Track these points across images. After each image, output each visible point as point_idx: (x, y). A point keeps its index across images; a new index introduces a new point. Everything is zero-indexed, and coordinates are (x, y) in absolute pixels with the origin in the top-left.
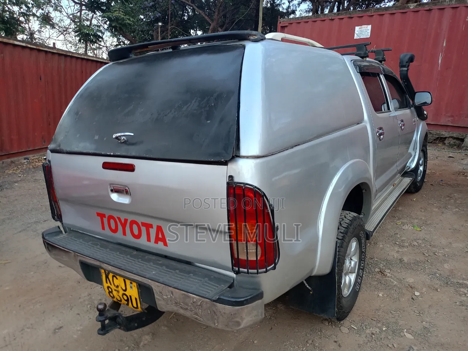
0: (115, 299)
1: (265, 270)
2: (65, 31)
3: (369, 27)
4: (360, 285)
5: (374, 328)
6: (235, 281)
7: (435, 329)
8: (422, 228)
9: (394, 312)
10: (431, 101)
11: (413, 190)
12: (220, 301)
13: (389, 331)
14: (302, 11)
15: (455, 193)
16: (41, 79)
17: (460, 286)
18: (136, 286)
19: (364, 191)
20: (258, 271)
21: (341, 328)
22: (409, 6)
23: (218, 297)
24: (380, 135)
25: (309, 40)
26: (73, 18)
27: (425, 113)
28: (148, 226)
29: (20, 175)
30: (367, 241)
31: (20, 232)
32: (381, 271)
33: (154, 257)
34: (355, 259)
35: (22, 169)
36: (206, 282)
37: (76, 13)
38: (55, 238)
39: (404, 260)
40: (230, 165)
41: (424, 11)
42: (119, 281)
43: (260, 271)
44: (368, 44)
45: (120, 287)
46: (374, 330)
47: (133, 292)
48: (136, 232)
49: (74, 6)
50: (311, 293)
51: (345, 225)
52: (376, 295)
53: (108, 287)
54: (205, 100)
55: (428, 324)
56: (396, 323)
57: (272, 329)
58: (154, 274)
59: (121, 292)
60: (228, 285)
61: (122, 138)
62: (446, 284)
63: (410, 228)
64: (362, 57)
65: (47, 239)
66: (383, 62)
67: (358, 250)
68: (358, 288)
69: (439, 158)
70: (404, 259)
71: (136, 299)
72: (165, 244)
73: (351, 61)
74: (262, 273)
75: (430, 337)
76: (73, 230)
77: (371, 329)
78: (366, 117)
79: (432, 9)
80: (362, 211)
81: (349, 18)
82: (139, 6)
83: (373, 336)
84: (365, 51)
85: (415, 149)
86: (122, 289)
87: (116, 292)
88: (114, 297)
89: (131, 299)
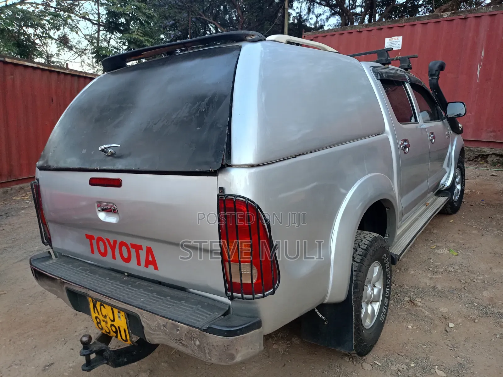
0: (104, 331)
1: (262, 295)
2: (82, 53)
3: (400, 38)
4: (386, 315)
5: (400, 364)
6: (231, 309)
7: (470, 365)
8: (459, 252)
9: (424, 346)
10: (465, 112)
11: (450, 211)
12: (210, 330)
13: (418, 367)
14: (330, 25)
15: (498, 214)
16: (52, 101)
17: (501, 316)
18: (124, 315)
19: (388, 210)
20: (253, 296)
21: (363, 364)
22: (442, 15)
23: (208, 326)
24: (405, 147)
25: (320, 43)
26: (91, 39)
27: (460, 125)
28: (138, 248)
29: (28, 202)
30: (393, 266)
31: (21, 261)
32: (411, 300)
33: (145, 283)
34: (379, 286)
35: (30, 195)
36: (198, 310)
37: (94, 34)
38: (44, 263)
39: (437, 288)
40: (220, 176)
41: (458, 19)
42: (107, 311)
43: (256, 296)
44: (390, 49)
45: (108, 317)
46: (401, 366)
47: (121, 322)
48: (126, 255)
49: (92, 27)
50: (326, 323)
51: (364, 247)
52: (405, 327)
53: (96, 318)
54: (196, 106)
55: (463, 360)
56: (427, 358)
57: (285, 366)
58: (142, 302)
59: (110, 323)
60: (222, 313)
61: (109, 151)
62: (484, 314)
63: (445, 252)
64: (384, 64)
65: (34, 265)
66: (409, 70)
67: (381, 275)
68: (383, 318)
69: (481, 177)
70: (437, 286)
71: (125, 330)
72: (156, 268)
73: (370, 67)
74: (258, 299)
75: (465, 375)
76: (64, 255)
77: (398, 366)
78: (387, 128)
79: (468, 18)
80: (387, 232)
81: (378, 29)
82: (160, 25)
83: (400, 374)
84: (386, 57)
85: (449, 165)
86: (110, 319)
87: (104, 323)
88: (103, 329)
89: (120, 331)
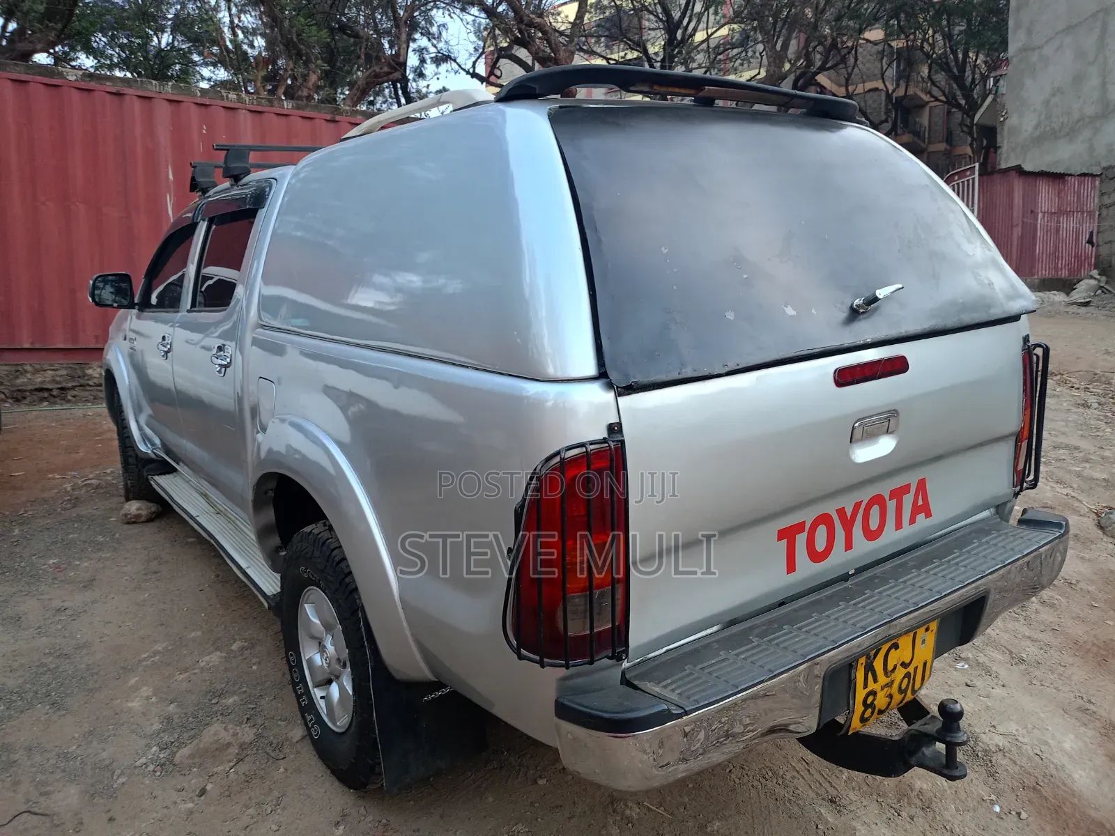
18: (935, 627)
22: (62, 72)
41: (104, 93)
45: (898, 668)
47: (925, 650)
53: (868, 696)
59: (900, 677)
71: (925, 664)
79: (123, 94)
86: (904, 665)
87: (885, 689)
88: (872, 713)
89: (915, 676)
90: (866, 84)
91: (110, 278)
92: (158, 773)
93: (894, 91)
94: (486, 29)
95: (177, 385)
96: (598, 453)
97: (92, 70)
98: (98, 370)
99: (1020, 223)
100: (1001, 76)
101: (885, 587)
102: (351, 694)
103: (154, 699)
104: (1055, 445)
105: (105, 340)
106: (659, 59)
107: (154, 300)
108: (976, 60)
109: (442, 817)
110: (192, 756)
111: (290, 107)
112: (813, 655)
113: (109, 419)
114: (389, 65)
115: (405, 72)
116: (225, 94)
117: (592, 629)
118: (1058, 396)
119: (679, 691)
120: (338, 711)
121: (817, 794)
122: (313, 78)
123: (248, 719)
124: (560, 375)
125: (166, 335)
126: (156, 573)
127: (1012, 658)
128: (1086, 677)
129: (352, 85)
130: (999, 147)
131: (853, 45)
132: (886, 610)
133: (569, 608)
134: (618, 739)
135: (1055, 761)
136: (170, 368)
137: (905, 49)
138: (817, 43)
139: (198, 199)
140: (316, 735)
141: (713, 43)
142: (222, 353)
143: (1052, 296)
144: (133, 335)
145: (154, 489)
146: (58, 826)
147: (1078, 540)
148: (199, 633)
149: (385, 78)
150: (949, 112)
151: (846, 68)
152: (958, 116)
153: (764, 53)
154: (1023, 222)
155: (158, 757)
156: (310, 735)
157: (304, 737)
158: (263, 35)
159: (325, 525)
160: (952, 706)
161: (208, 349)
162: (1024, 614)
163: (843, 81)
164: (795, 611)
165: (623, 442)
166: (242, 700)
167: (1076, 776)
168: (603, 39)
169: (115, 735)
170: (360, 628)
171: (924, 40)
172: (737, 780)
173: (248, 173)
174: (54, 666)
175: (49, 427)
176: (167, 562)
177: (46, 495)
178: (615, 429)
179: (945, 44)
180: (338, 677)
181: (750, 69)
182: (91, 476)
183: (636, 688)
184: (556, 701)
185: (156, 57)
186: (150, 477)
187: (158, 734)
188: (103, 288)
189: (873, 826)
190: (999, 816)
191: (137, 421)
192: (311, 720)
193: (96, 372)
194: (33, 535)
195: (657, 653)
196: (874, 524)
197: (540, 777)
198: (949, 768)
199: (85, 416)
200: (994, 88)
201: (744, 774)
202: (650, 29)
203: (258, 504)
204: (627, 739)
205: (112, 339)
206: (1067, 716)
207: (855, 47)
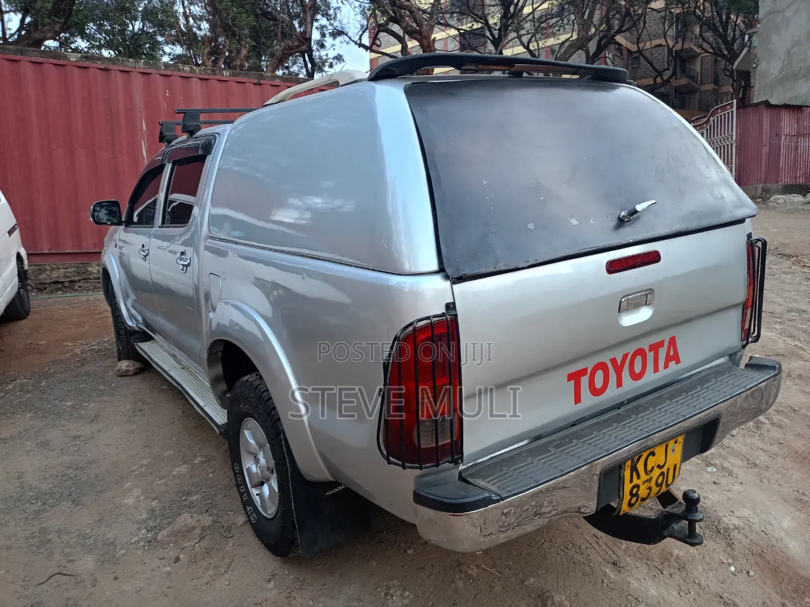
22: (67, 55)
41: (96, 69)
42: (656, 457)
45: (655, 468)
47: (675, 456)
53: (633, 488)
59: (656, 475)
79: (110, 70)
86: (659, 467)
87: (646, 484)
88: (637, 500)
89: (668, 474)
90: (653, 41)
91: (104, 204)
92: (147, 547)
93: (674, 46)
94: (369, 10)
95: (153, 280)
96: (439, 323)
97: (86, 50)
98: (97, 267)
99: (768, 144)
100: (754, 33)
101: (646, 413)
102: (277, 491)
103: (142, 497)
104: (789, 309)
105: (102, 246)
106: (497, 28)
107: (135, 219)
108: (736, 20)
109: (341, 576)
110: (169, 536)
111: (228, 75)
112: (592, 460)
113: (105, 303)
114: (300, 41)
115: (311, 45)
116: (181, 67)
117: (437, 442)
118: (793, 273)
119: (498, 485)
120: (268, 504)
121: (604, 559)
122: (244, 52)
123: (207, 510)
124: (414, 270)
125: (145, 244)
126: (141, 411)
127: (749, 463)
128: (802, 477)
129: (272, 55)
130: (752, 87)
131: (642, 13)
132: (645, 428)
133: (421, 428)
134: (455, 517)
135: (776, 536)
136: (148, 266)
137: (682, 14)
138: (615, 12)
139: (164, 147)
140: (254, 520)
141: (537, 15)
142: (184, 256)
143: (792, 198)
144: (121, 244)
145: (138, 352)
146: (80, 582)
147: (802, 378)
148: (172, 452)
149: (296, 50)
150: (716, 61)
151: (637, 29)
152: (722, 63)
153: (575, 21)
154: (770, 143)
155: (146, 536)
156: (250, 521)
157: (245, 522)
158: (208, 21)
159: (257, 375)
160: (692, 495)
161: (174, 253)
162: (759, 432)
163: (635, 40)
164: (582, 430)
165: (456, 315)
166: (202, 497)
167: (791, 546)
168: (455, 15)
169: (116, 522)
170: (282, 446)
171: (697, 7)
172: (547, 550)
173: (200, 129)
174: (73, 475)
175: (62, 309)
176: (148, 403)
177: (62, 357)
178: (451, 307)
179: (712, 10)
180: (268, 480)
181: (565, 32)
182: (94, 343)
183: (469, 483)
184: (414, 492)
185: (131, 38)
186: (135, 343)
187: (146, 520)
188: (100, 211)
189: (643, 581)
190: (734, 574)
191: (125, 305)
192: (250, 510)
193: (94, 269)
194: (55, 385)
195: (484, 459)
196: (638, 369)
197: (409, 548)
198: (691, 538)
199: (88, 301)
200: (749, 42)
201: (552, 545)
202: (490, 6)
203: (211, 362)
204: (462, 517)
205: (107, 247)
206: (786, 504)
207: (644, 14)
